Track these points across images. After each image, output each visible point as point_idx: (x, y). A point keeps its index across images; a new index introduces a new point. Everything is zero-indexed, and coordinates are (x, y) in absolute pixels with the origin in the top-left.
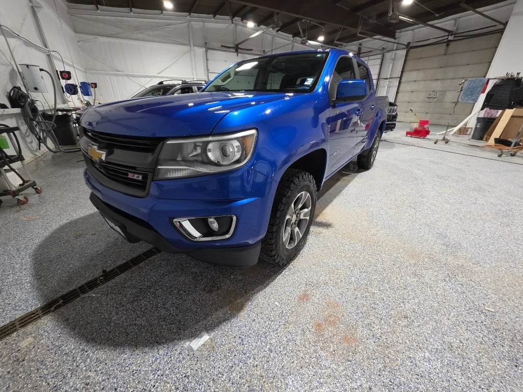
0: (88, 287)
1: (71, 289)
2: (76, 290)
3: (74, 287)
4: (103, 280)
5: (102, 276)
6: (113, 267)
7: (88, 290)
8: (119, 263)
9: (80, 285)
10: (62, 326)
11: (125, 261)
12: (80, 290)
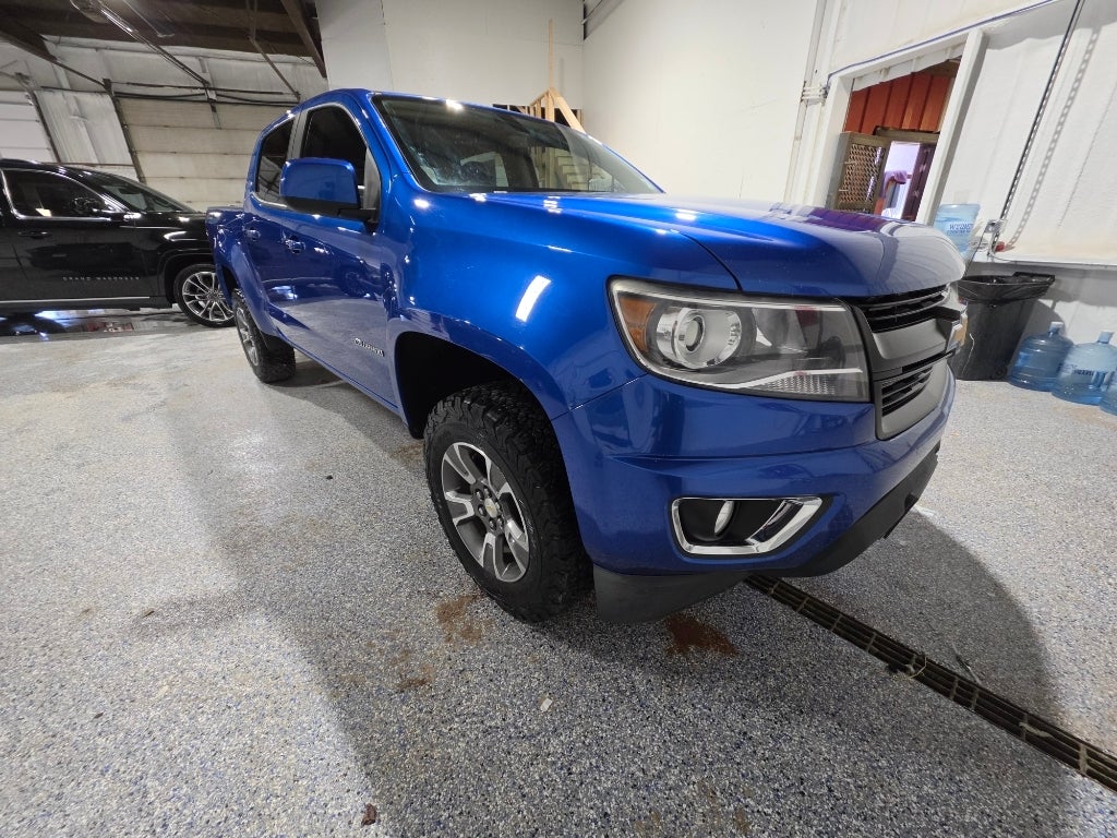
0: (950, 687)
1: (986, 725)
2: (978, 711)
3: (977, 720)
4: (914, 661)
5: (905, 670)
6: (867, 657)
7: (957, 679)
8: (845, 647)
9: (962, 709)
10: (1051, 681)
11: (837, 638)
12: (970, 697)
